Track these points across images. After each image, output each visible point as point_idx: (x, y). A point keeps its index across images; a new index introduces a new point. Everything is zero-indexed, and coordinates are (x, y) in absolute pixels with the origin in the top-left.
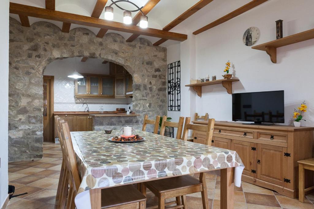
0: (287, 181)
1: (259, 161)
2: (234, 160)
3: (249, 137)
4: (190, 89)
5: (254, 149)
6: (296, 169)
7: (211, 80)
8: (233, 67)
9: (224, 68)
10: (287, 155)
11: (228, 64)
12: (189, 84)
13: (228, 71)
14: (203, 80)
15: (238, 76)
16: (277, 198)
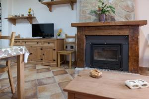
0: (54, 60)
1: (44, 54)
2: (24, 51)
3: (40, 44)
4: (8, 21)
5: (41, 49)
6: (57, 55)
7: (21, 16)
8: (33, 11)
9: (28, 11)
10: (54, 50)
11: (30, 9)
12: (7, 17)
13: (30, 13)
14: (16, 16)
15: (35, 16)
16: (50, 68)
